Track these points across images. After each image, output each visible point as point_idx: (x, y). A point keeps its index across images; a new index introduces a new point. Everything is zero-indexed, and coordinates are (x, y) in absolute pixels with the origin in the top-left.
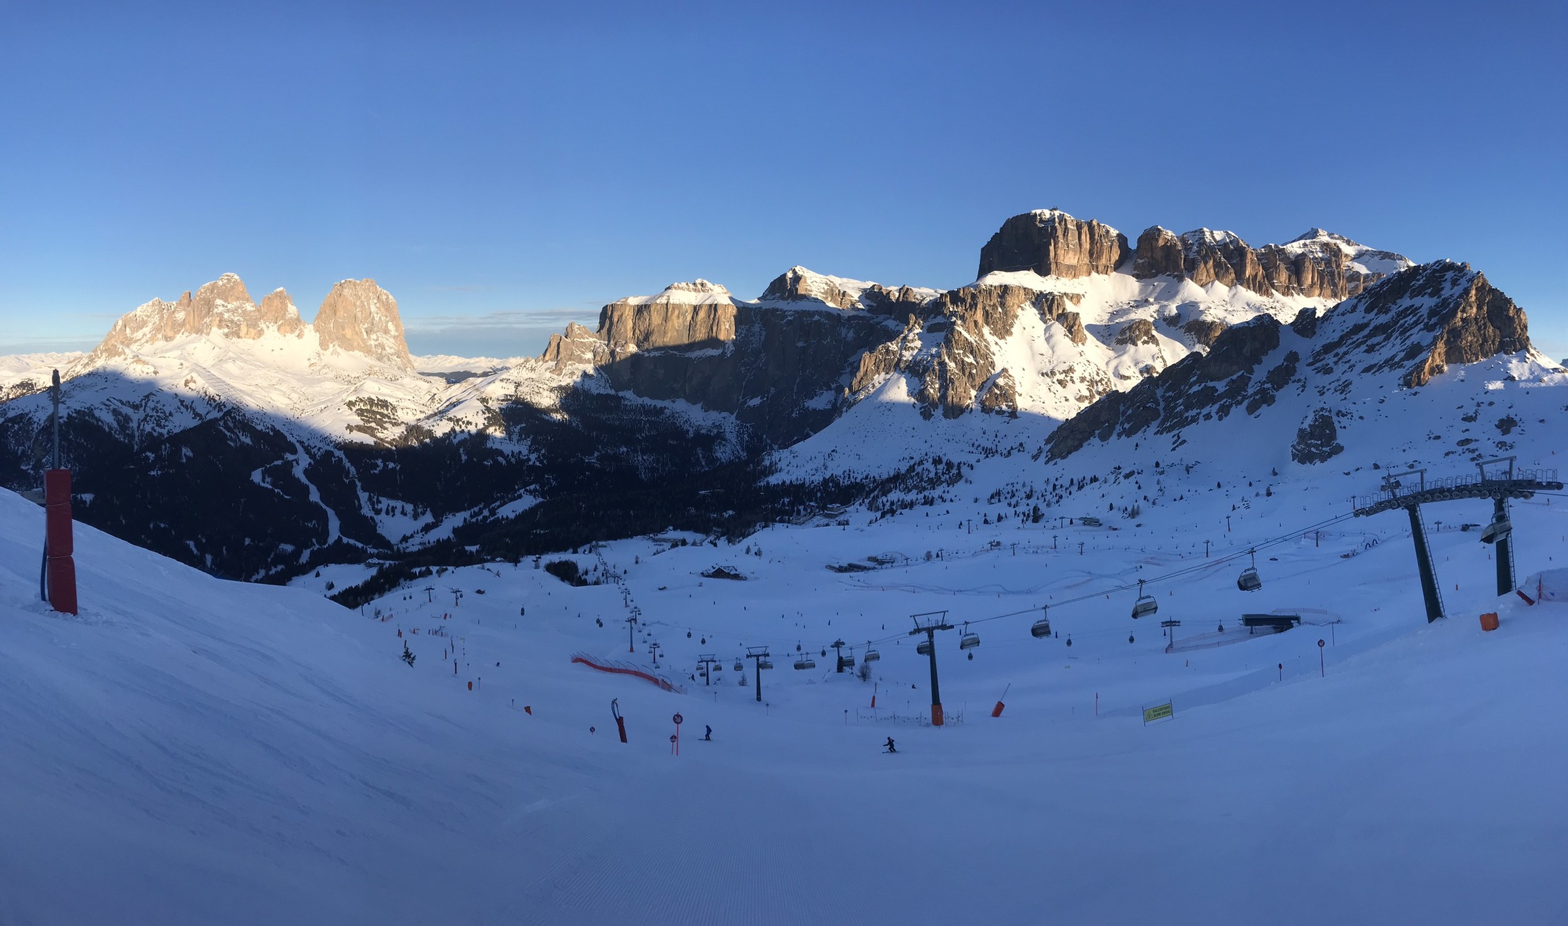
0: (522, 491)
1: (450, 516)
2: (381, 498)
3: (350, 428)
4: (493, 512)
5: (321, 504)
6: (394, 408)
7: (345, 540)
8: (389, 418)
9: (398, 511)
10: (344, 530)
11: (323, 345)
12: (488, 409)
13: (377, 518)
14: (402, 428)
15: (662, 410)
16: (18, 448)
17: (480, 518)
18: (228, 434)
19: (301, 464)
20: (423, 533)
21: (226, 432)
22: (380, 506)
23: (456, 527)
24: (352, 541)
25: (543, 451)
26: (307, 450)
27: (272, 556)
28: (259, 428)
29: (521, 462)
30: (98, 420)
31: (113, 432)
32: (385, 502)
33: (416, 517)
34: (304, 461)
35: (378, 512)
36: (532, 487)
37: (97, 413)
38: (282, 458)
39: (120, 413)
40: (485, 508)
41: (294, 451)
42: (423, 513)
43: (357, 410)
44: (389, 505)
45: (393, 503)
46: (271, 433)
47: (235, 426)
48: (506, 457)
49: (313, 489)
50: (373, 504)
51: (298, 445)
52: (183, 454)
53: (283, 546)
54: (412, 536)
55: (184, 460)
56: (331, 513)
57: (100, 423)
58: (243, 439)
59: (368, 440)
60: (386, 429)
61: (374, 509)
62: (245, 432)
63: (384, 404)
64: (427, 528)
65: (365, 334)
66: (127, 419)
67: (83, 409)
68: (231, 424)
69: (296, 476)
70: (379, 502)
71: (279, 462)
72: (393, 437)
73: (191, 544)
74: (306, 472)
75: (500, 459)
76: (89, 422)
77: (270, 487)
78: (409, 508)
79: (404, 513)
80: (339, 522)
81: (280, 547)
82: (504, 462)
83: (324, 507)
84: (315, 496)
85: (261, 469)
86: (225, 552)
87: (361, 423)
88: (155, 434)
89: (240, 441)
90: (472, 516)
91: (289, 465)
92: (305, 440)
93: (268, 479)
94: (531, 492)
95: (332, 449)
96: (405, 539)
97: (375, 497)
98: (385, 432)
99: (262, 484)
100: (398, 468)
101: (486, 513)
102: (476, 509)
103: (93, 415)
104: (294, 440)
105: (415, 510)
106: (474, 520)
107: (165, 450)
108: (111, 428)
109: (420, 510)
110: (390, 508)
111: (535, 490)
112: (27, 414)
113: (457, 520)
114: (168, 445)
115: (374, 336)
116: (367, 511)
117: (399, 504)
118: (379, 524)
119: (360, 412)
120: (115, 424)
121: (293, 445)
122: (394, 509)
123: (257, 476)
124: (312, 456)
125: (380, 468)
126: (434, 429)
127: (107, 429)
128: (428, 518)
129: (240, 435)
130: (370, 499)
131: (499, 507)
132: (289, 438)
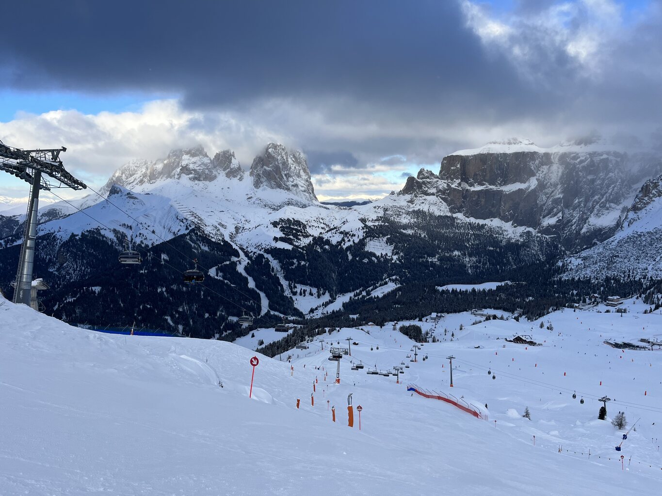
0: (387, 280)
1: (341, 296)
2: (296, 285)
3: (276, 239)
4: (368, 293)
5: (256, 289)
6: (305, 227)
7: (272, 313)
8: (301, 232)
9: (307, 293)
10: (271, 307)
11: (257, 184)
12: (366, 226)
13: (294, 298)
14: (311, 238)
15: (483, 226)
16: (46, 257)
17: (361, 296)
18: (193, 245)
19: (242, 264)
20: (324, 307)
21: (191, 243)
22: (295, 290)
23: (344, 302)
24: (277, 313)
25: (402, 254)
26: (246, 254)
27: (223, 325)
28: (213, 240)
29: (387, 261)
30: (103, 236)
31: (114, 245)
32: (299, 288)
33: (319, 296)
34: (245, 261)
35: (295, 294)
36: (394, 277)
37: (102, 232)
38: (230, 260)
39: (119, 232)
40: (363, 290)
41: (238, 255)
42: (324, 294)
43: (281, 227)
44: (301, 289)
45: (304, 287)
46: (222, 244)
47: (198, 240)
48: (377, 258)
49: (250, 279)
50: (291, 289)
51: (240, 251)
52: (162, 258)
53: (230, 318)
54: (316, 309)
55: (163, 263)
56: (262, 295)
57: (104, 239)
58: (203, 247)
59: (289, 247)
60: (300, 239)
61: (292, 292)
62: (204, 243)
63: (298, 223)
64: (326, 305)
65: (285, 177)
66: (124, 236)
67: (92, 230)
68: (194, 238)
69: (239, 271)
70: (295, 287)
71: (228, 263)
72: (304, 245)
73: (169, 319)
74: (246, 269)
75: (373, 258)
76: (97, 238)
77: (222, 279)
78: (314, 290)
79: (311, 294)
80: (268, 301)
81: (229, 319)
82: (376, 261)
83: (258, 291)
84: (251, 284)
85: (215, 267)
86: (191, 323)
87: (284, 236)
88: (143, 245)
89: (201, 249)
90: (355, 296)
91: (234, 264)
92: (245, 248)
93: (220, 274)
94: (393, 281)
95: (263, 253)
96: (312, 311)
97: (293, 284)
98: (299, 241)
99: (216, 277)
100: (307, 265)
101: (364, 293)
102: (358, 291)
103: (100, 233)
104: (237, 248)
105: (318, 292)
106: (357, 298)
107: (150, 256)
108: (112, 242)
109: (321, 292)
110: (302, 291)
111: (396, 279)
112: (52, 234)
113: (345, 298)
114: (152, 253)
115: (291, 179)
116: (287, 293)
117: (308, 288)
118: (295, 302)
119: (282, 229)
120: (115, 239)
121: (237, 251)
122: (305, 291)
123: (212, 272)
124: (250, 258)
125: (296, 265)
126: (331, 239)
127: (110, 243)
128: (327, 297)
129: (201, 245)
130: (290, 285)
131: (372, 290)
132: (234, 246)
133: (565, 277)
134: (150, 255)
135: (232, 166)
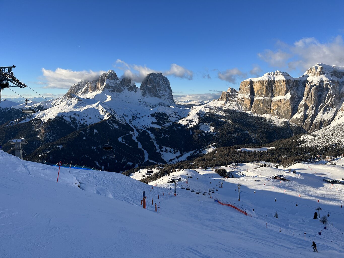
0: (210, 145)
1: (186, 153)
2: (163, 147)
3: (153, 123)
4: (200, 152)
5: (142, 149)
6: (168, 117)
7: (150, 161)
8: (166, 120)
10: (150, 158)
11: (144, 94)
12: (200, 117)
13: (162, 153)
14: (171, 123)
15: (262, 118)
16: (36, 130)
17: (196, 153)
18: (110, 125)
19: (135, 135)
20: (177, 158)
21: (109, 124)
22: (162, 149)
23: (188, 156)
24: (152, 161)
25: (218, 132)
26: (138, 130)
27: (125, 166)
28: (121, 123)
29: (210, 135)
30: (65, 120)
31: (70, 124)
32: (164, 148)
33: (174, 153)
34: (137, 134)
35: (162, 151)
36: (214, 144)
37: (64, 118)
38: (129, 133)
39: (72, 118)
40: (198, 150)
41: (133, 131)
42: (177, 152)
43: (155, 117)
45: (167, 148)
46: (125, 125)
47: (113, 122)
48: (205, 133)
49: (139, 143)
50: (160, 149)
51: (134, 129)
52: (94, 131)
54: (173, 159)
55: (94, 134)
56: (145, 151)
58: (115, 126)
59: (159, 127)
60: (165, 123)
62: (116, 124)
63: (164, 115)
65: (158, 91)
66: (75, 120)
67: (59, 116)
68: (111, 121)
69: (134, 139)
70: (162, 148)
71: (128, 134)
72: (167, 126)
73: (97, 162)
74: (137, 138)
75: (203, 134)
76: (61, 121)
77: (125, 143)
78: (172, 150)
79: (170, 152)
80: (148, 155)
81: (128, 163)
82: (205, 135)
83: (143, 150)
84: (140, 146)
85: (121, 137)
86: (108, 165)
87: (157, 121)
88: (85, 125)
89: (114, 127)
90: (193, 153)
91: (131, 135)
92: (137, 127)
93: (124, 140)
94: (213, 146)
95: (146, 130)
96: (171, 160)
97: (161, 146)
98: (165, 124)
99: (122, 142)
100: (169, 136)
101: (198, 152)
102: (195, 151)
103: (63, 118)
104: (133, 127)
105: (174, 151)
108: (69, 123)
109: (176, 151)
110: (166, 150)
112: (39, 118)
113: (188, 154)
115: (161, 92)
116: (158, 151)
117: (169, 149)
118: (162, 155)
119: (156, 118)
120: (71, 121)
121: (132, 128)
122: (167, 150)
123: (120, 139)
124: (139, 132)
125: (163, 136)
126: (181, 123)
128: (178, 154)
129: (114, 125)
130: (159, 147)
131: (202, 150)
132: (131, 126)
133: (304, 145)
134: (88, 130)
135: (131, 85)
